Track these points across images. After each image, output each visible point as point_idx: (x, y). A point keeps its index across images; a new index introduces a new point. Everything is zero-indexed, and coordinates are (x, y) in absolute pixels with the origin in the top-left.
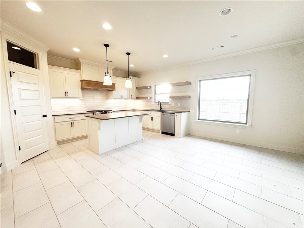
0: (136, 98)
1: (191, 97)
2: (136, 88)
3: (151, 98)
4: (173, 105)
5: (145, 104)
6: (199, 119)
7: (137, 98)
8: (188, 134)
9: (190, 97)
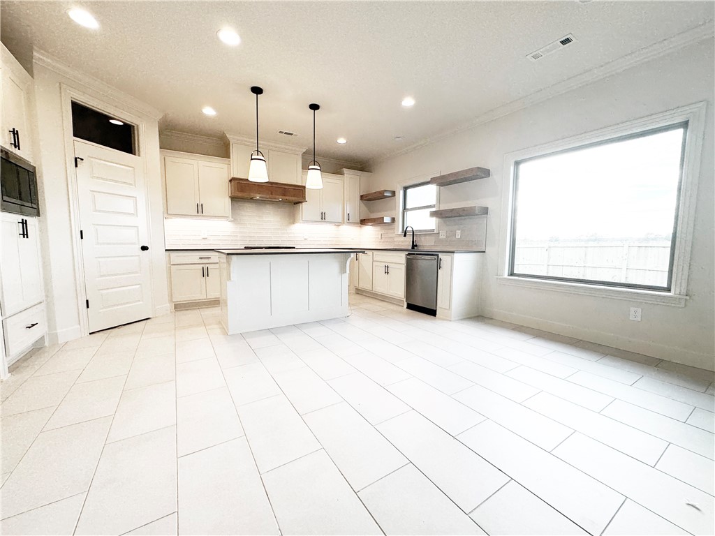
0: (359, 221)
1: (489, 210)
2: (362, 197)
3: (393, 220)
4: (443, 236)
5: (380, 237)
6: (512, 274)
7: (363, 222)
8: (479, 314)
9: (485, 211)
